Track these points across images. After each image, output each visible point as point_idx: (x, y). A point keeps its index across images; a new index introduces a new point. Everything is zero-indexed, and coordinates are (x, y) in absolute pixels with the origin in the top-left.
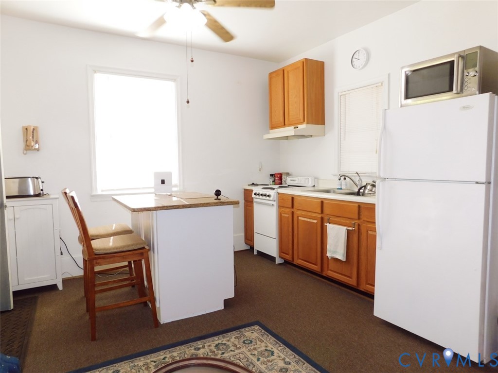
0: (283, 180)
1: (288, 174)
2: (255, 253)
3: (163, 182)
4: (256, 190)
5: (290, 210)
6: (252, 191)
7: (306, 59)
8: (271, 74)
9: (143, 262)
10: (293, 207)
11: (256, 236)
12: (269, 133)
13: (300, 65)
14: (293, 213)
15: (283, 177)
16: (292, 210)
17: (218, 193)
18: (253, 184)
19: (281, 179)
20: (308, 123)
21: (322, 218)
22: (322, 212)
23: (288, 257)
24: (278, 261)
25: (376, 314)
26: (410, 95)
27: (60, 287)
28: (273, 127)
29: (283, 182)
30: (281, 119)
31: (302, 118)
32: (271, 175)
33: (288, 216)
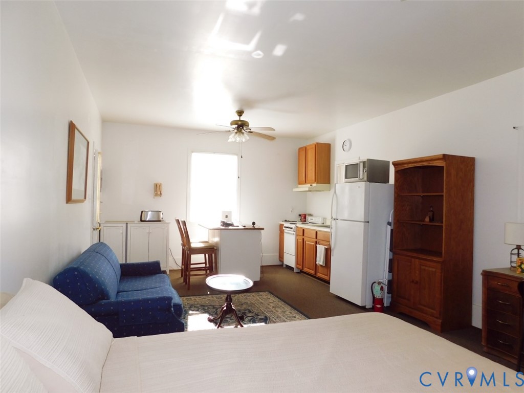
0: (307, 218)
1: (311, 215)
2: (284, 266)
3: (227, 217)
4: (286, 224)
5: (302, 237)
6: (283, 225)
7: (317, 143)
8: (300, 149)
9: (213, 255)
10: (303, 235)
11: (285, 254)
12: (297, 187)
13: (314, 147)
14: (303, 239)
15: (307, 217)
16: (303, 237)
17: (254, 223)
18: (286, 221)
19: (305, 218)
20: (317, 183)
21: (316, 242)
22: (316, 238)
23: (301, 267)
24: (296, 270)
25: (330, 291)
26: (348, 176)
27: (168, 272)
28: (300, 183)
29: (307, 220)
30: (304, 179)
31: (314, 179)
32: (300, 215)
33: (301, 241)
